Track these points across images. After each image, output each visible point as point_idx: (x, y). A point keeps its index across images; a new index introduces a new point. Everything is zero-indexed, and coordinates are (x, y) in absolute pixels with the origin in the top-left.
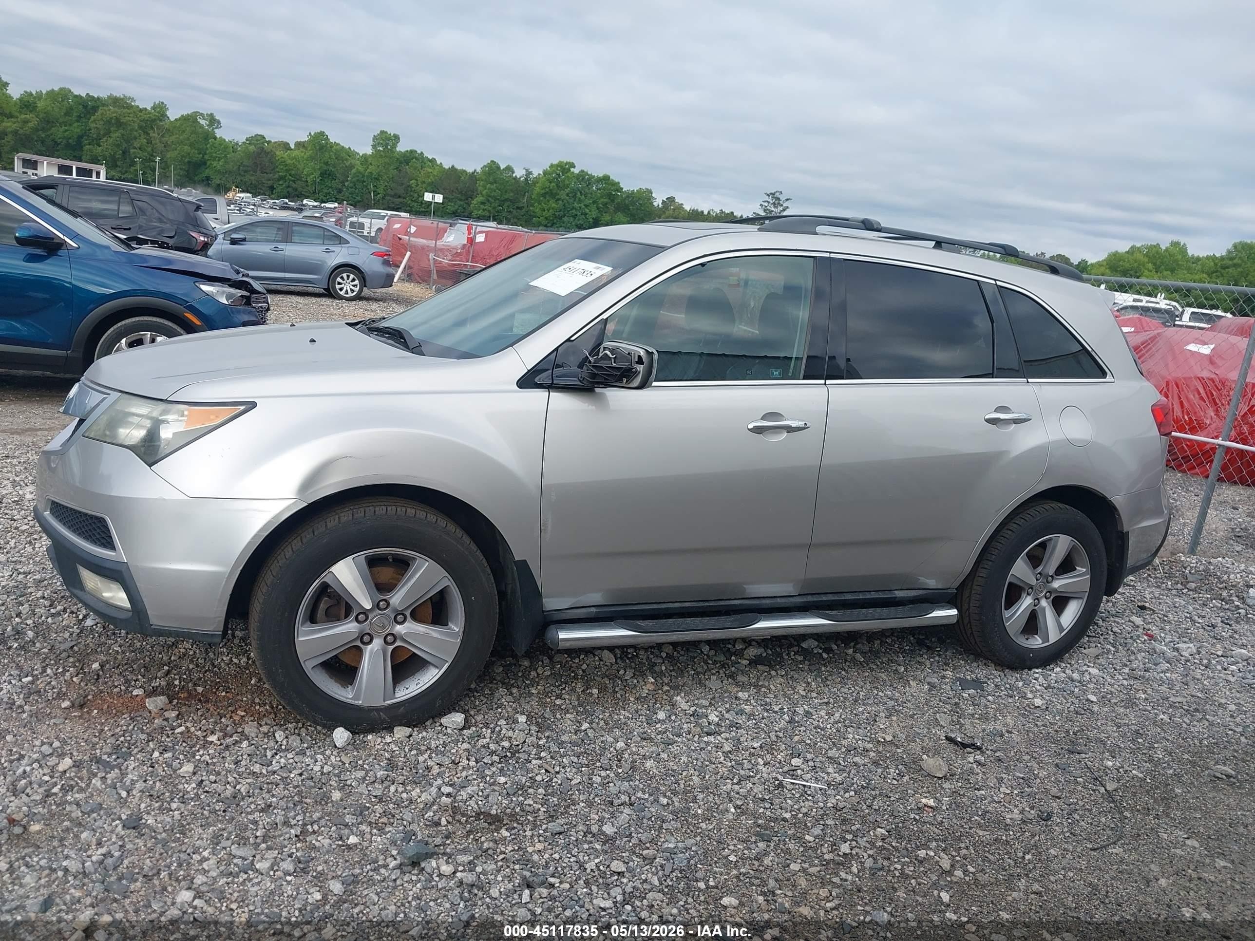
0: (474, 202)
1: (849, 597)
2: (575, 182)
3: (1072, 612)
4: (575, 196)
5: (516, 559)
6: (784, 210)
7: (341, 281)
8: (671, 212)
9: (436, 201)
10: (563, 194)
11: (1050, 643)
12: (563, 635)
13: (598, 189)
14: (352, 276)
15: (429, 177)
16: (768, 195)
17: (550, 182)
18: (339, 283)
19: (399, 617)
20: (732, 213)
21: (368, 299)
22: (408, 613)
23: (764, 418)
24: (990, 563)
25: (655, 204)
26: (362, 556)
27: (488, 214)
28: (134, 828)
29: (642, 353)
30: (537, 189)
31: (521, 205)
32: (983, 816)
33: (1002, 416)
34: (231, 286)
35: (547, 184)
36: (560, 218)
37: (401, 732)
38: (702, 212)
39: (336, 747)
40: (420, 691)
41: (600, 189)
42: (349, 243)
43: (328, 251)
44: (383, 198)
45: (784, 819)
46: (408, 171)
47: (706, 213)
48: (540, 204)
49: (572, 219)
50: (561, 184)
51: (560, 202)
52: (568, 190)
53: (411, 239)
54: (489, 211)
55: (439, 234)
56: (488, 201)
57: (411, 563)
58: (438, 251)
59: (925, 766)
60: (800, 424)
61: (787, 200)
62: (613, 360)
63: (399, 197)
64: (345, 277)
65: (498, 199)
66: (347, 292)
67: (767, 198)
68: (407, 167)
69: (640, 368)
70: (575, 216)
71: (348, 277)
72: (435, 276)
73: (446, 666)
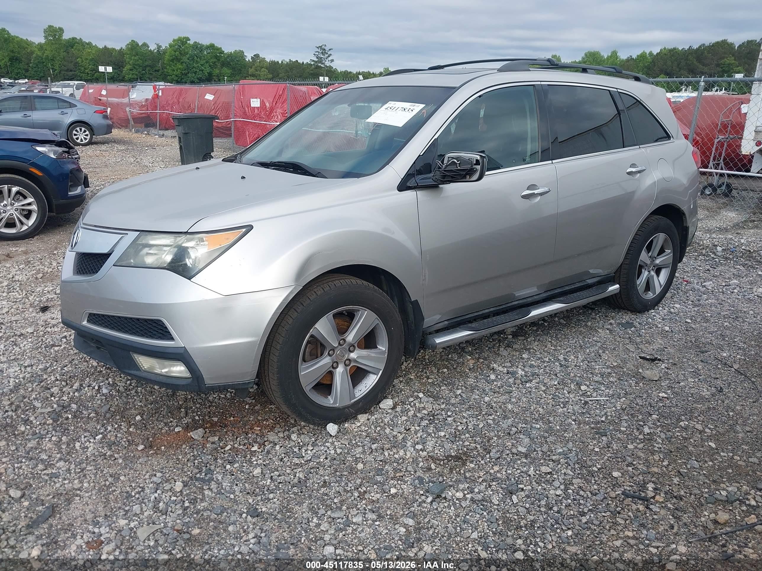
0: (125, 69)
1: (567, 288)
2: (192, 50)
3: (664, 275)
4: (193, 59)
5: (412, 300)
6: (329, 56)
7: (76, 133)
8: (258, 64)
9: (108, 71)
10: (185, 59)
11: (657, 294)
12: (438, 341)
13: (208, 53)
14: (83, 129)
15: (90, 55)
16: (318, 48)
17: (175, 52)
18: (75, 135)
19: (351, 348)
20: (297, 61)
21: (96, 143)
22: (356, 345)
23: (528, 189)
24: (630, 255)
25: (247, 60)
26: (330, 314)
27: (136, 77)
28: (257, 516)
29: (478, 158)
30: (167, 57)
31: (157, 68)
32: (692, 396)
33: (634, 170)
34: (56, 145)
35: (173, 53)
36: (186, 75)
37: (363, 418)
38: (278, 62)
39: (331, 436)
40: (368, 390)
41: (209, 53)
42: (76, 106)
43: (63, 113)
44: (60, 73)
45: (602, 421)
46: (74, 52)
47: (280, 62)
48: (170, 67)
49: (194, 75)
50: (182, 52)
51: (184, 64)
52: (188, 56)
53: (109, 99)
54: (136, 75)
55: (126, 94)
56: (135, 68)
57: (355, 313)
58: (130, 105)
59: (645, 376)
60: (546, 189)
61: (330, 50)
62: (458, 165)
63: (71, 71)
64: (79, 130)
65: (141, 66)
66: (82, 140)
67: (317, 50)
68: (73, 50)
69: (478, 167)
70: (195, 73)
71: (81, 129)
72: (132, 122)
73: (381, 372)
